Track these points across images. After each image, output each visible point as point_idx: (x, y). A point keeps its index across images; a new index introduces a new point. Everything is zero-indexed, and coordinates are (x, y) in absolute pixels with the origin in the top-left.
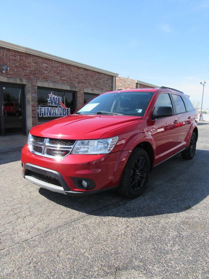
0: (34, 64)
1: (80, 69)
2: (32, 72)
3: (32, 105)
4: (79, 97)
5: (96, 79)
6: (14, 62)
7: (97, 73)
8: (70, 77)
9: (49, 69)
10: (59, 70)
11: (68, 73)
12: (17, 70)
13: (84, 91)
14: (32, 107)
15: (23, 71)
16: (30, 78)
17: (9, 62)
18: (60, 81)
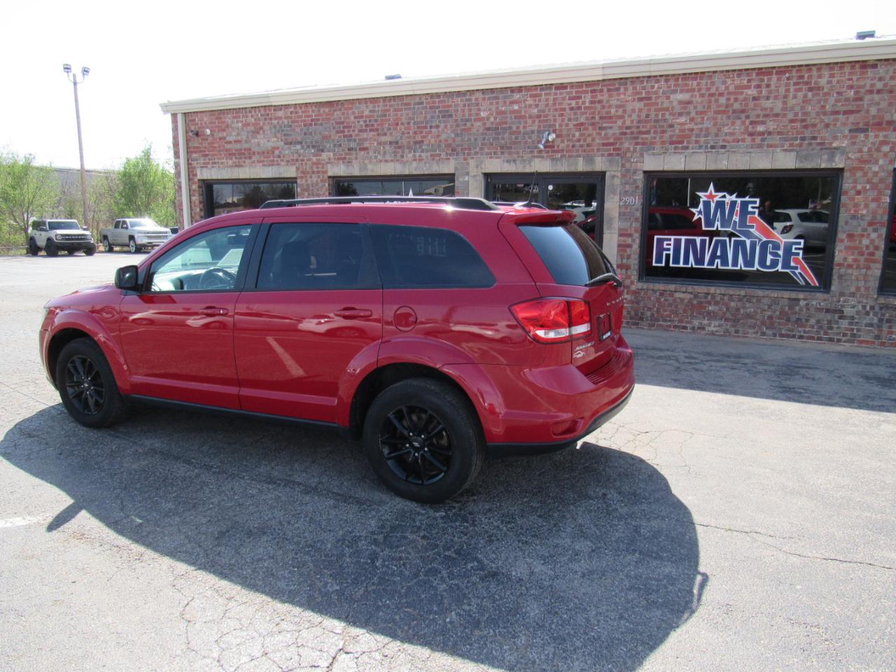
2: (628, 131)
3: (620, 229)
6: (575, 114)
8: (806, 114)
10: (745, 99)
12: (580, 135)
13: (892, 161)
14: (621, 235)
15: (600, 134)
16: (619, 149)
17: (559, 119)
18: (743, 140)
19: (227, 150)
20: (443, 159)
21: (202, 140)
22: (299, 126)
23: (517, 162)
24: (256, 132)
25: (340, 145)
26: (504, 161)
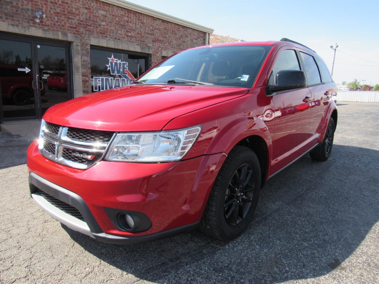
0: (86, 11)
1: (156, 20)
2: (82, 23)
3: (82, 73)
4: (154, 63)
5: (180, 37)
6: (54, 6)
7: (182, 28)
8: (141, 32)
9: (108, 19)
10: (124, 21)
11: (138, 26)
12: (58, 19)
13: (161, 53)
14: (83, 76)
15: (68, 21)
16: (78, 31)
17: (45, 6)
18: (125, 38)
26: (9, 24)
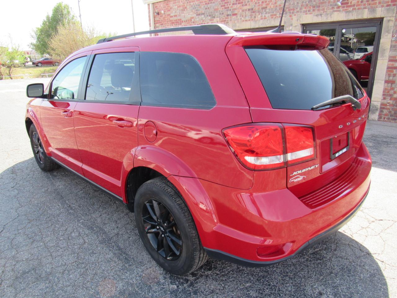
3: (390, 57)
19: (171, 21)
20: (277, 17)
21: (161, 16)
22: (203, 5)
23: (323, 16)
24: (183, 10)
25: (223, 14)
26: (314, 15)
